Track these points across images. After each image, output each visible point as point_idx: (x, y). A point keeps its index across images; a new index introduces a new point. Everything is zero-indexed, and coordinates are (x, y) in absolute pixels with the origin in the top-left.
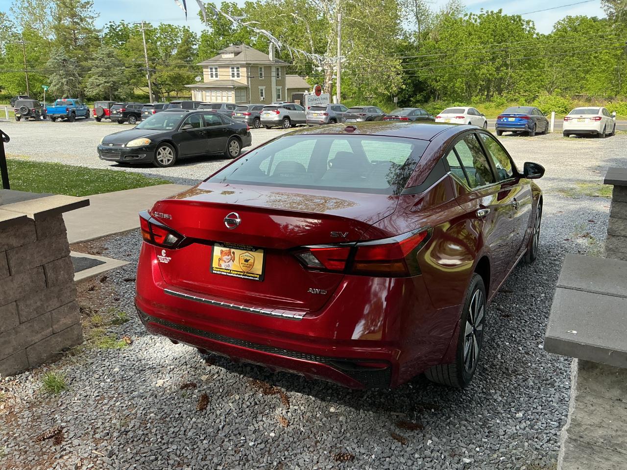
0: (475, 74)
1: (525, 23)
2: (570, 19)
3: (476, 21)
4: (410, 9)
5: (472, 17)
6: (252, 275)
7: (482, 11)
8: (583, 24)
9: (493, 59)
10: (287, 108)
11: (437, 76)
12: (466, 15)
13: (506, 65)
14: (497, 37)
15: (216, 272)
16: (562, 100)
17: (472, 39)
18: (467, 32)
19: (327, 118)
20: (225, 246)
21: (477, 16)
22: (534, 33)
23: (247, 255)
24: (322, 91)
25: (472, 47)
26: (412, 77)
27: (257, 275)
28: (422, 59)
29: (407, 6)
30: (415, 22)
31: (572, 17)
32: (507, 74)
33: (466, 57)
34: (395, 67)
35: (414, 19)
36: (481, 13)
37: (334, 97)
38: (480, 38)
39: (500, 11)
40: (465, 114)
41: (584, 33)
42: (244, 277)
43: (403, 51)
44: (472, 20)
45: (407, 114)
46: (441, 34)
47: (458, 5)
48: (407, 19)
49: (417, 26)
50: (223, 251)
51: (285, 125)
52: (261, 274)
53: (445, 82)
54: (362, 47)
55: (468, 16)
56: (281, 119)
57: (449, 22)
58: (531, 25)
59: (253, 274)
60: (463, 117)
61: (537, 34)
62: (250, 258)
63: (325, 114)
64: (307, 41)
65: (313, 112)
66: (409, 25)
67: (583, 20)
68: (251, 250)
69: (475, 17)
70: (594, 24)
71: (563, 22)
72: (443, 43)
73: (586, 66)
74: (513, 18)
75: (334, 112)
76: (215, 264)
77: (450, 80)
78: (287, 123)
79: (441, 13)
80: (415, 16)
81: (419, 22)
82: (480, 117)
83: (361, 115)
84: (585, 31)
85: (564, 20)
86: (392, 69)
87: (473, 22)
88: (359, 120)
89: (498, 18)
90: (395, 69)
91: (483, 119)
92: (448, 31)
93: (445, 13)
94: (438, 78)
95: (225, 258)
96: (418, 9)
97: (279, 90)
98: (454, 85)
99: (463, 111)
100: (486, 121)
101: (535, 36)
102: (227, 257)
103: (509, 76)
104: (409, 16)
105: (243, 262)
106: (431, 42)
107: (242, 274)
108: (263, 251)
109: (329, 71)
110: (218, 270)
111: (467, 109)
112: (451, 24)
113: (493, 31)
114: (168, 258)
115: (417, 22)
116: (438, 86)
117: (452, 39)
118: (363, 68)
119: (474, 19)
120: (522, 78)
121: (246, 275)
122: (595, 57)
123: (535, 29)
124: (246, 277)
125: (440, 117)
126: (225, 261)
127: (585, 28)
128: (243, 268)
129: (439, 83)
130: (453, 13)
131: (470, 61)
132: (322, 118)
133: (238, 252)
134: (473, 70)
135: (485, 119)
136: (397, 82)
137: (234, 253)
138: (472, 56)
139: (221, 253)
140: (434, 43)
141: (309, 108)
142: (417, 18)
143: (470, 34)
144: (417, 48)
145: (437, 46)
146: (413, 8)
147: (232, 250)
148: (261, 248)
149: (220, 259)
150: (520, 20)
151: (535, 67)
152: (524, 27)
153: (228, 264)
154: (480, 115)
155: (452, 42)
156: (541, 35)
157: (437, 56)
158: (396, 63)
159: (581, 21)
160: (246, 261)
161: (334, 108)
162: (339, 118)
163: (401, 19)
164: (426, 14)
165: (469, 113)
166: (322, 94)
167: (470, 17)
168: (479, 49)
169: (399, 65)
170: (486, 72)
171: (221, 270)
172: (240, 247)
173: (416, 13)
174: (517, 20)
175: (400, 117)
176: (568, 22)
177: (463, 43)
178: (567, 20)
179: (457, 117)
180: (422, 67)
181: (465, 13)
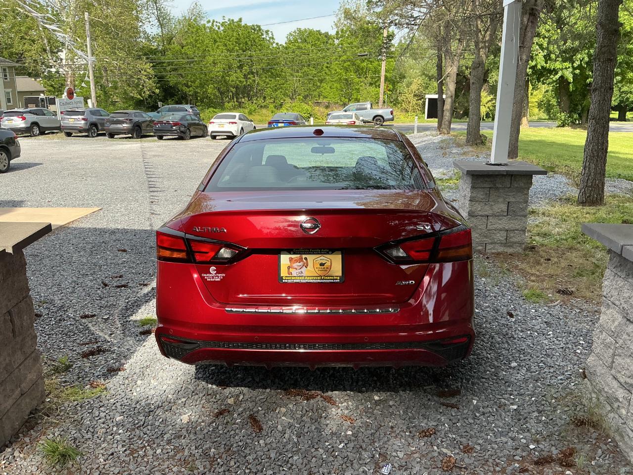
0: (225, 81)
1: (264, 33)
2: (299, 30)
3: (219, 28)
4: (151, 11)
5: (215, 24)
6: (331, 278)
7: (224, 19)
8: (311, 36)
9: (241, 67)
10: (33, 114)
11: (188, 81)
12: (209, 22)
13: (253, 73)
14: (241, 45)
15: (287, 281)
16: (305, 106)
17: (218, 46)
18: (212, 38)
19: (86, 124)
20: (294, 253)
21: (219, 23)
22: (274, 42)
23: (322, 258)
24: (75, 94)
25: (218, 54)
26: (160, 81)
27: (337, 276)
28: (169, 64)
29: (147, 8)
30: (156, 25)
31: (302, 30)
32: (254, 81)
33: (215, 63)
34: (145, 71)
35: (156, 22)
36: (223, 21)
37: (89, 101)
38: (226, 45)
39: (240, 20)
40: (236, 120)
41: (312, 45)
42: (322, 281)
43: (148, 54)
44: (215, 27)
45: (179, 119)
46: (186, 39)
47: (199, 11)
48: (150, 22)
49: (160, 29)
50: (292, 259)
51: (33, 132)
52: (341, 275)
53: (197, 87)
54: (107, 48)
55: (211, 23)
56: (29, 125)
57: (192, 27)
58: (270, 36)
59: (332, 276)
60: (236, 123)
61: (277, 44)
62: (326, 261)
63: (83, 119)
64: (40, 40)
65: (69, 117)
66: (151, 28)
67: (311, 33)
68: (328, 253)
69: (218, 24)
70: (320, 37)
71: (294, 34)
72: (188, 48)
73: (320, 76)
74: (253, 28)
75: (94, 117)
76: (284, 273)
77: (202, 86)
78: (36, 131)
79: (183, 18)
80: (157, 19)
81: (161, 25)
82: (250, 122)
83: (127, 120)
84: (313, 43)
85: (295, 32)
86: (142, 72)
87: (217, 29)
88: (125, 125)
89: (239, 26)
90: (145, 73)
91: (253, 125)
92: (193, 37)
93: (187, 18)
94: (190, 83)
95: (296, 265)
96: (159, 12)
97: (9, 93)
98: (206, 91)
99: (234, 117)
100: (255, 127)
101: (274, 45)
102: (298, 264)
103: (256, 83)
104: (150, 19)
105: (319, 266)
106: (175, 46)
107: (319, 278)
108: (340, 252)
109: (70, 72)
110: (289, 278)
111: (237, 114)
112: (195, 29)
113: (237, 39)
114: (219, 275)
115: (160, 26)
116: (189, 91)
117: (198, 45)
118: (111, 71)
119: (216, 26)
120: (269, 86)
121: (324, 279)
122: (327, 67)
123: (274, 39)
124: (324, 281)
125: (213, 122)
126: (296, 269)
127: (314, 40)
128: (319, 272)
129: (191, 88)
130: (195, 19)
131: (219, 68)
132: (81, 124)
133: (311, 258)
134: (223, 77)
135: (254, 125)
136: (149, 86)
137: (306, 259)
138: (220, 62)
139: (290, 261)
140: (180, 47)
141: (62, 113)
142: (159, 20)
143: (215, 41)
144: (163, 52)
145: (183, 51)
146: (154, 11)
147: (304, 256)
148: (338, 250)
149: (289, 268)
150: (260, 29)
151: (278, 75)
152: (264, 36)
153: (300, 271)
154: (249, 121)
155: (198, 48)
156: (281, 45)
157: (185, 61)
158: (147, 67)
159: (309, 33)
160: (322, 265)
161: (93, 113)
162: (100, 124)
163: (144, 22)
164: (168, 18)
165: (240, 119)
166: (75, 97)
167: (213, 24)
168: (226, 56)
169: (150, 69)
170: (235, 79)
171: (293, 278)
172: (313, 252)
173: (158, 16)
174: (257, 29)
175: (171, 122)
176: (298, 34)
177: (209, 49)
178: (298, 32)
179: (230, 123)
180: (170, 72)
181: (207, 20)
